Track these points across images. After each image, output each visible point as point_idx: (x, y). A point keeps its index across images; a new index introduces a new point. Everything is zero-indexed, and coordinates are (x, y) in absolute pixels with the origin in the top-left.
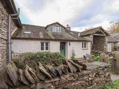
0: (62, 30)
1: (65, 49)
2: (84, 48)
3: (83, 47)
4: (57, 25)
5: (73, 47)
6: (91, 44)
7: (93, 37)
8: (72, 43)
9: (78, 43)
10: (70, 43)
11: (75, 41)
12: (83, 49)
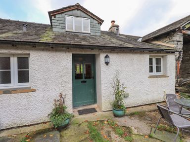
0: (92, 26)
1: (94, 78)
2: (155, 73)
3: (151, 71)
4: (79, 13)
5: (117, 72)
6: (177, 60)
7: (182, 39)
8: (114, 58)
9: (136, 58)
10: (107, 57)
11: (126, 53)
12: (151, 77)
